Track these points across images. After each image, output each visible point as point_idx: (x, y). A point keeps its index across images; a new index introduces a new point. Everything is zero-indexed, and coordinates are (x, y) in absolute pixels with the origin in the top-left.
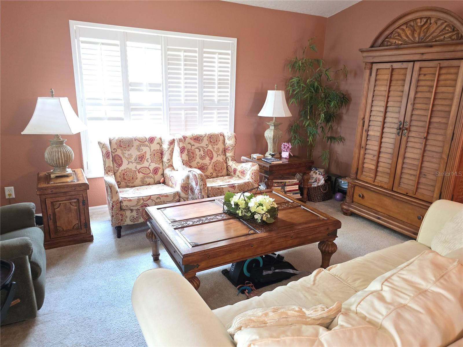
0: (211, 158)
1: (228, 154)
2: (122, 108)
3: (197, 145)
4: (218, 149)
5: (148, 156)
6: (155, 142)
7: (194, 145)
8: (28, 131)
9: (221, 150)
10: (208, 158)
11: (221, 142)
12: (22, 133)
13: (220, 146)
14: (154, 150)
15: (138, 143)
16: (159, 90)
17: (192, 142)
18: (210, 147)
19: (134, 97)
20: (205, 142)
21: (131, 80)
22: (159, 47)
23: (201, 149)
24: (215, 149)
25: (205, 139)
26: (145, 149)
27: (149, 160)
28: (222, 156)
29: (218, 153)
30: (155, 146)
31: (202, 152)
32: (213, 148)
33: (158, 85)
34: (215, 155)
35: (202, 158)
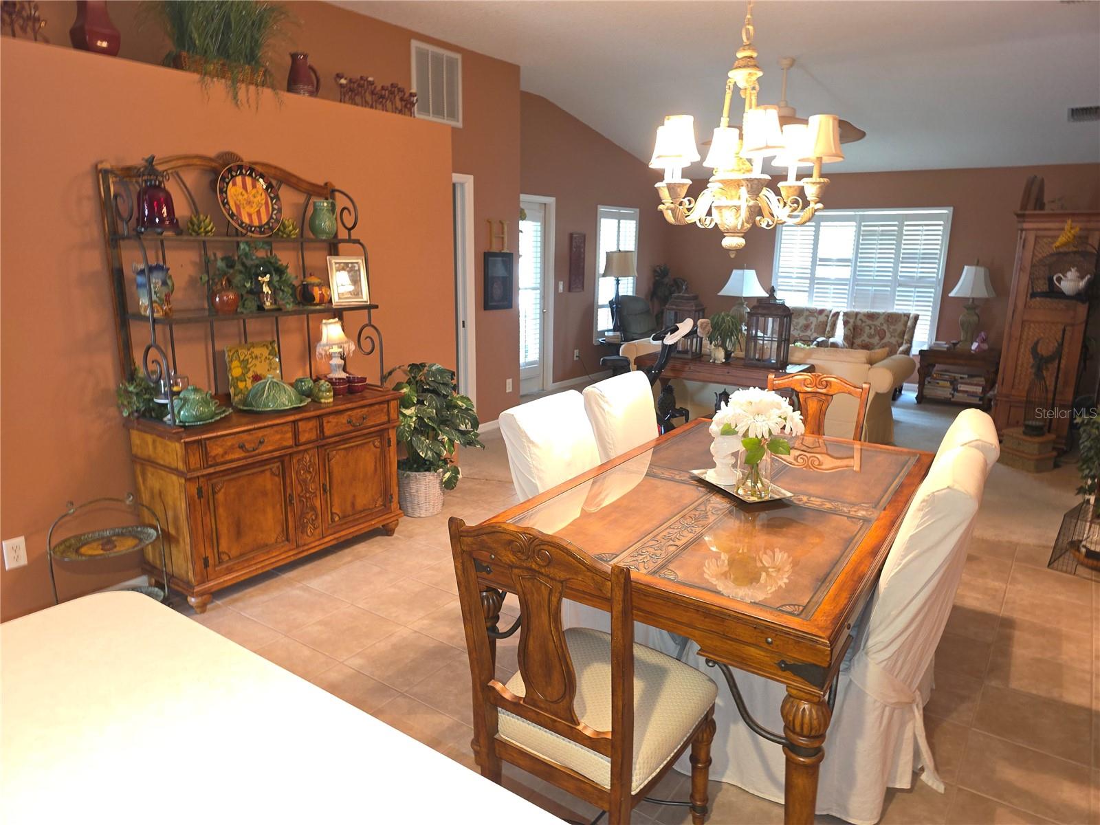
0: (882, 339)
1: (906, 337)
2: (808, 281)
3: (869, 322)
4: (895, 330)
5: (813, 326)
6: (824, 314)
7: (865, 322)
8: (723, 292)
9: (899, 331)
10: (877, 338)
11: (902, 322)
12: (719, 294)
13: (899, 327)
14: (821, 322)
15: (808, 313)
16: (848, 266)
17: (864, 319)
18: (885, 327)
19: (821, 272)
20: (881, 320)
21: (820, 255)
22: (854, 224)
23: (873, 327)
24: (891, 330)
25: (882, 317)
26: (812, 319)
27: (813, 331)
28: (897, 339)
29: (893, 334)
30: (822, 318)
31: (872, 331)
32: (888, 328)
33: (848, 260)
34: (888, 335)
35: (870, 336)
